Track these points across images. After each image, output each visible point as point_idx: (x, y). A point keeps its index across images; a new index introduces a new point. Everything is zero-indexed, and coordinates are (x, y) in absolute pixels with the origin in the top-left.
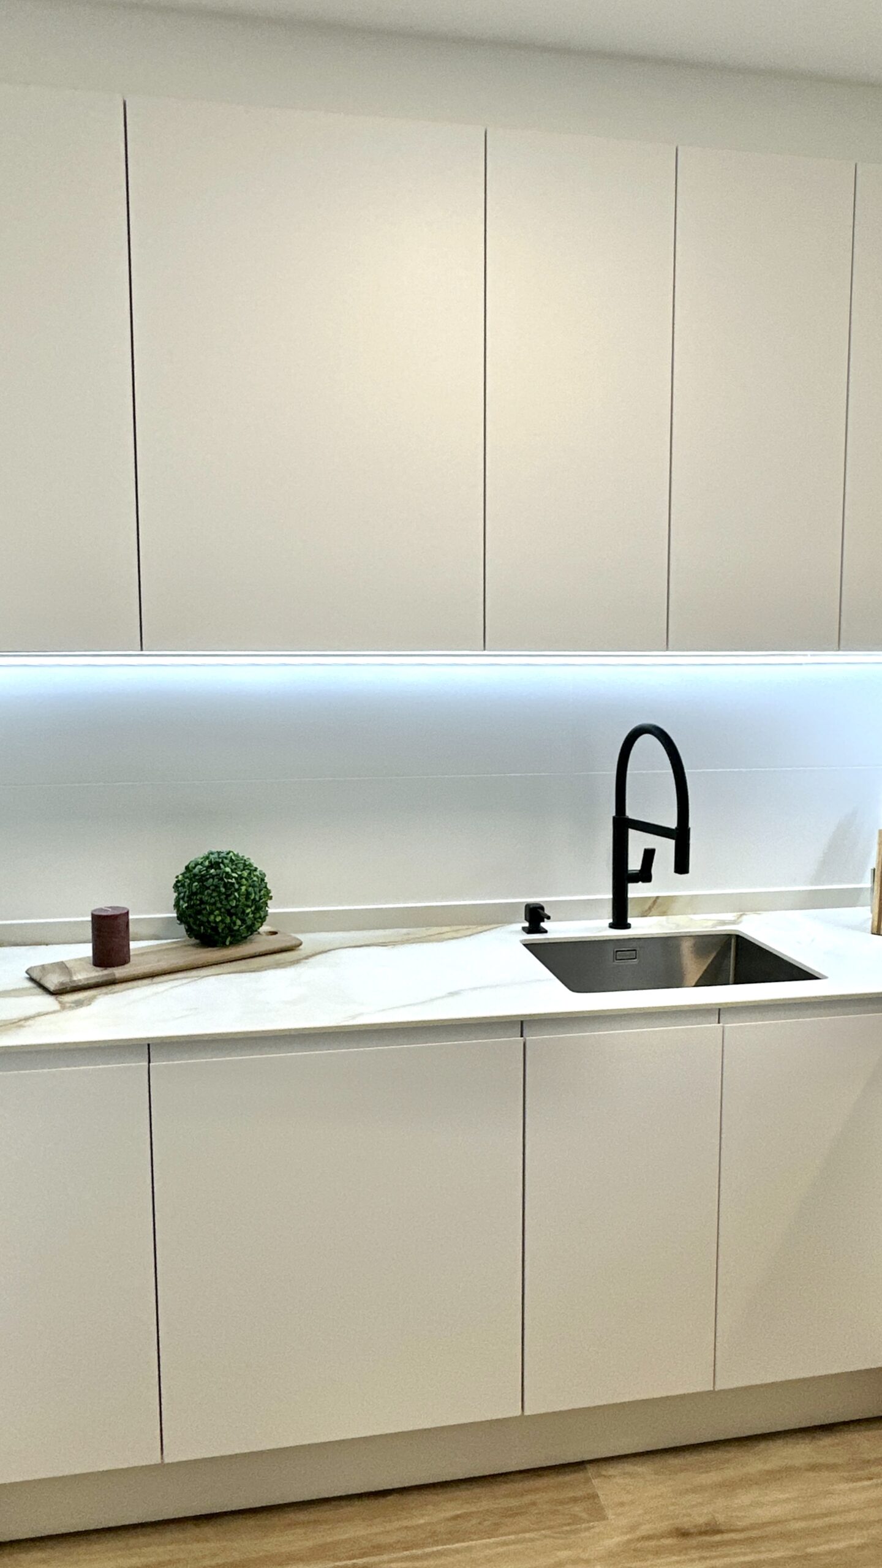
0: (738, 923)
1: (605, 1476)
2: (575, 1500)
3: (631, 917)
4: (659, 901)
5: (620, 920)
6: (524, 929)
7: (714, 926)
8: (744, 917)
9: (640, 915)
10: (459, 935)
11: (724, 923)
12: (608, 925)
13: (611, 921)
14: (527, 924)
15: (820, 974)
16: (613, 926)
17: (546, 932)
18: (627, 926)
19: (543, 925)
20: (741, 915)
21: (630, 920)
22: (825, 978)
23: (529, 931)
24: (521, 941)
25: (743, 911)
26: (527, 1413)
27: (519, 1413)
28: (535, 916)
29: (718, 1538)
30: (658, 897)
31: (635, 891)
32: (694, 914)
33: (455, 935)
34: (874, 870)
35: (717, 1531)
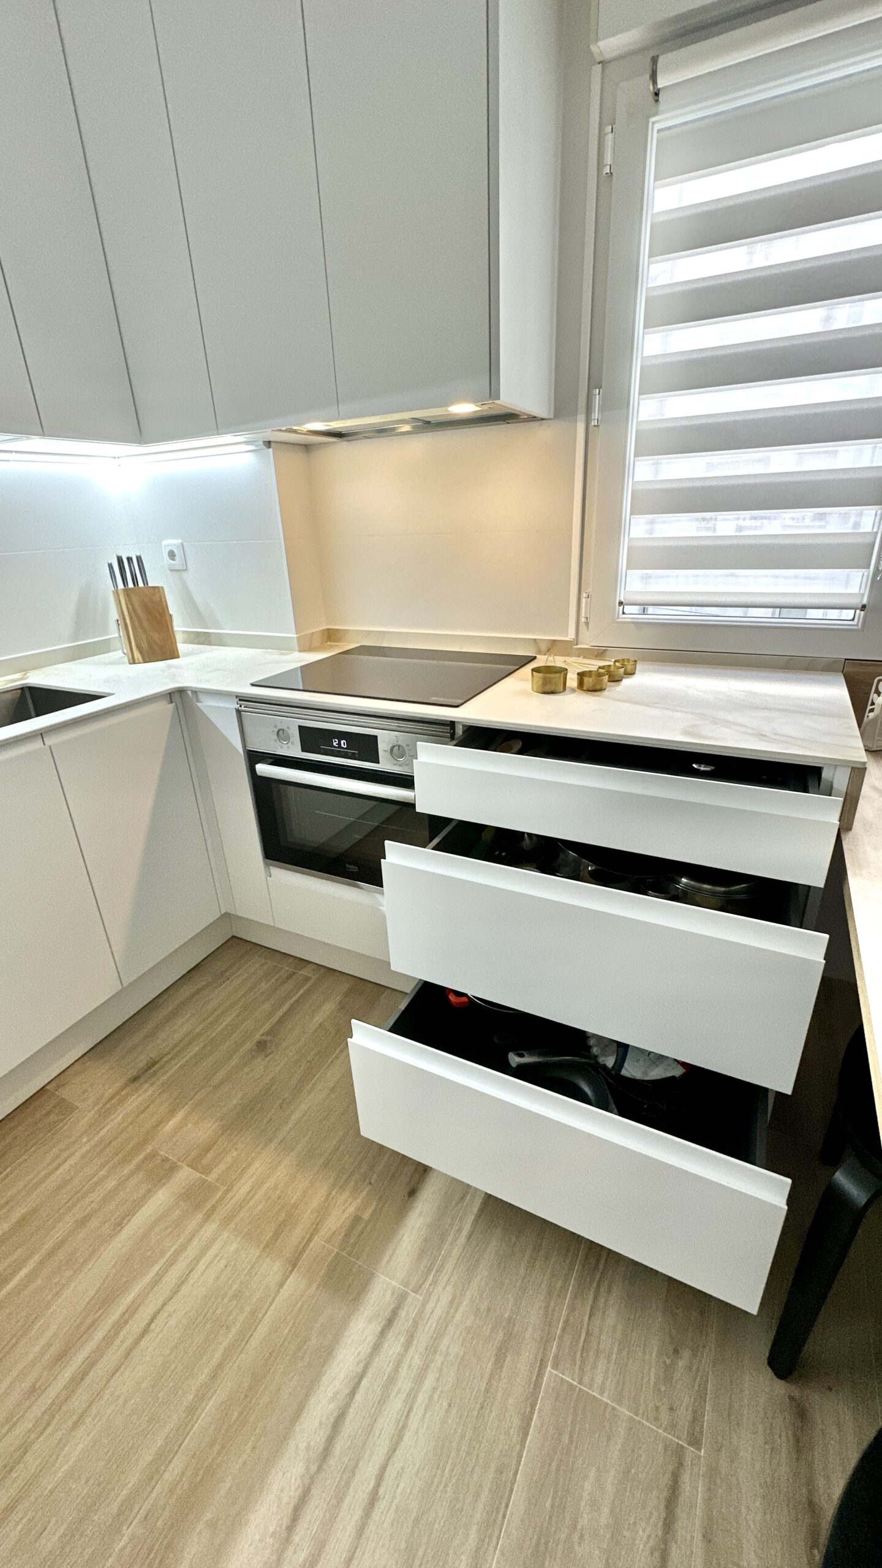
0: (26, 679)
1: (64, 1084)
2: (48, 1113)
8: (28, 674)
11: (13, 681)
15: (105, 693)
20: (26, 674)
22: (111, 695)
25: (26, 670)
34: (118, 620)
35: (154, 1063)
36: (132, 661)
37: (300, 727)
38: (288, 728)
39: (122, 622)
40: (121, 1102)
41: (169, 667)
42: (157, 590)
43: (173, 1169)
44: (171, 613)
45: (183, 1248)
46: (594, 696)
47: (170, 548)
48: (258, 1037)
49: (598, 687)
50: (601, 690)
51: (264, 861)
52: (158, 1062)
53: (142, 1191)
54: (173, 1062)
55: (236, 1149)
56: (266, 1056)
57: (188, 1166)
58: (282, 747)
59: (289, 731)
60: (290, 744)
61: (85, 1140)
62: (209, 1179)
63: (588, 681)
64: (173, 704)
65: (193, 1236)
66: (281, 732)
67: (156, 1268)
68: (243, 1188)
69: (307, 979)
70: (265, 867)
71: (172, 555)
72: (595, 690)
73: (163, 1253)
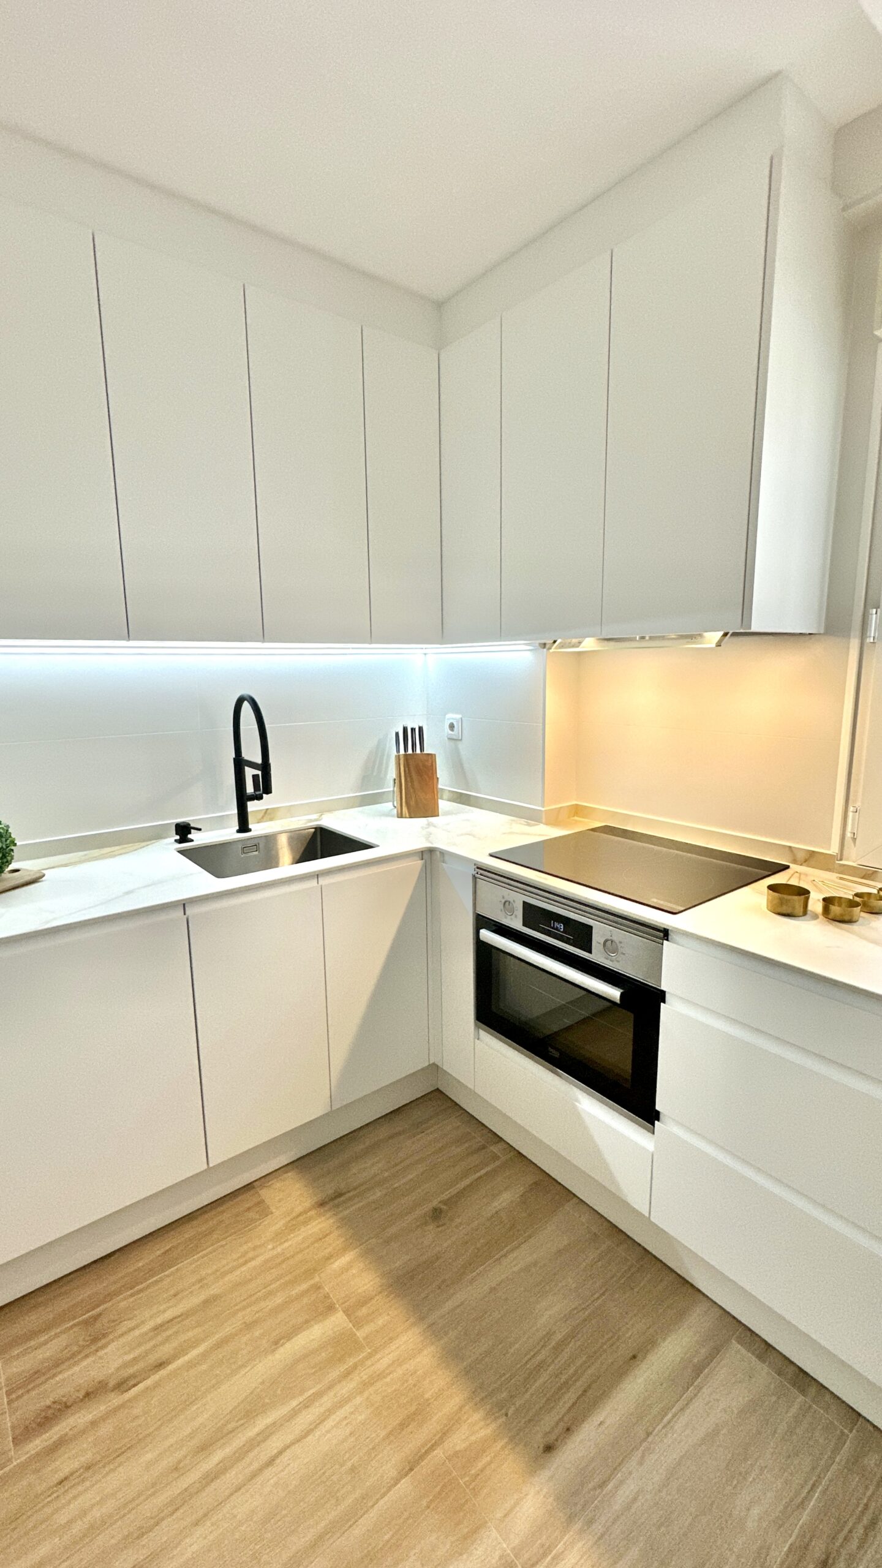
0: (320, 820)
1: (267, 1187)
2: (249, 1209)
3: (251, 824)
4: (268, 812)
5: (244, 827)
6: (176, 841)
7: (306, 823)
8: (323, 816)
9: (257, 821)
10: (127, 851)
11: (311, 821)
12: (235, 831)
13: (237, 828)
14: (178, 837)
15: (374, 844)
16: (239, 831)
17: (192, 841)
18: (249, 830)
19: (189, 836)
20: (321, 815)
21: (250, 826)
22: (378, 846)
23: (180, 841)
24: (175, 849)
25: (322, 812)
26: (211, 1165)
27: (205, 1167)
28: (183, 831)
29: (342, 1199)
30: (267, 809)
31: (252, 806)
32: (292, 817)
33: (124, 851)
34: (395, 780)
35: (341, 1195)
36: (400, 816)
37: (524, 903)
38: (514, 901)
39: (398, 781)
40: (305, 1223)
41: (429, 825)
42: (431, 756)
43: (331, 1308)
44: (438, 776)
45: (319, 1395)
46: (838, 927)
47: (451, 721)
48: (435, 1203)
49: (846, 918)
50: (850, 921)
51: (475, 1022)
52: (345, 1194)
53: (300, 1320)
54: (357, 1200)
55: (388, 1314)
56: (438, 1227)
57: (344, 1312)
58: (506, 918)
59: (515, 905)
60: (513, 917)
61: (270, 1247)
62: (358, 1334)
63: (835, 909)
64: (424, 861)
65: (330, 1387)
66: (507, 903)
67: (294, 1403)
68: (384, 1360)
69: (495, 1157)
70: (475, 1028)
71: (452, 727)
72: (844, 920)
73: (302, 1391)
